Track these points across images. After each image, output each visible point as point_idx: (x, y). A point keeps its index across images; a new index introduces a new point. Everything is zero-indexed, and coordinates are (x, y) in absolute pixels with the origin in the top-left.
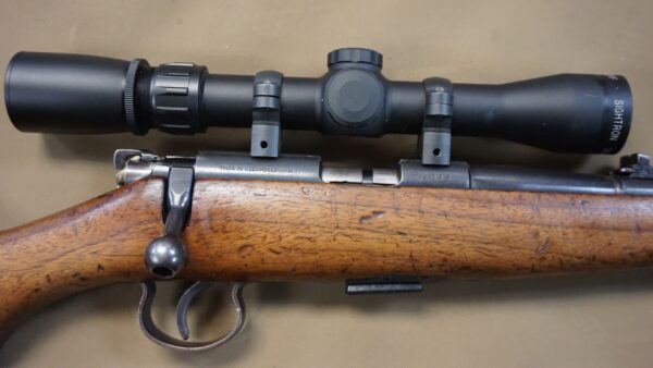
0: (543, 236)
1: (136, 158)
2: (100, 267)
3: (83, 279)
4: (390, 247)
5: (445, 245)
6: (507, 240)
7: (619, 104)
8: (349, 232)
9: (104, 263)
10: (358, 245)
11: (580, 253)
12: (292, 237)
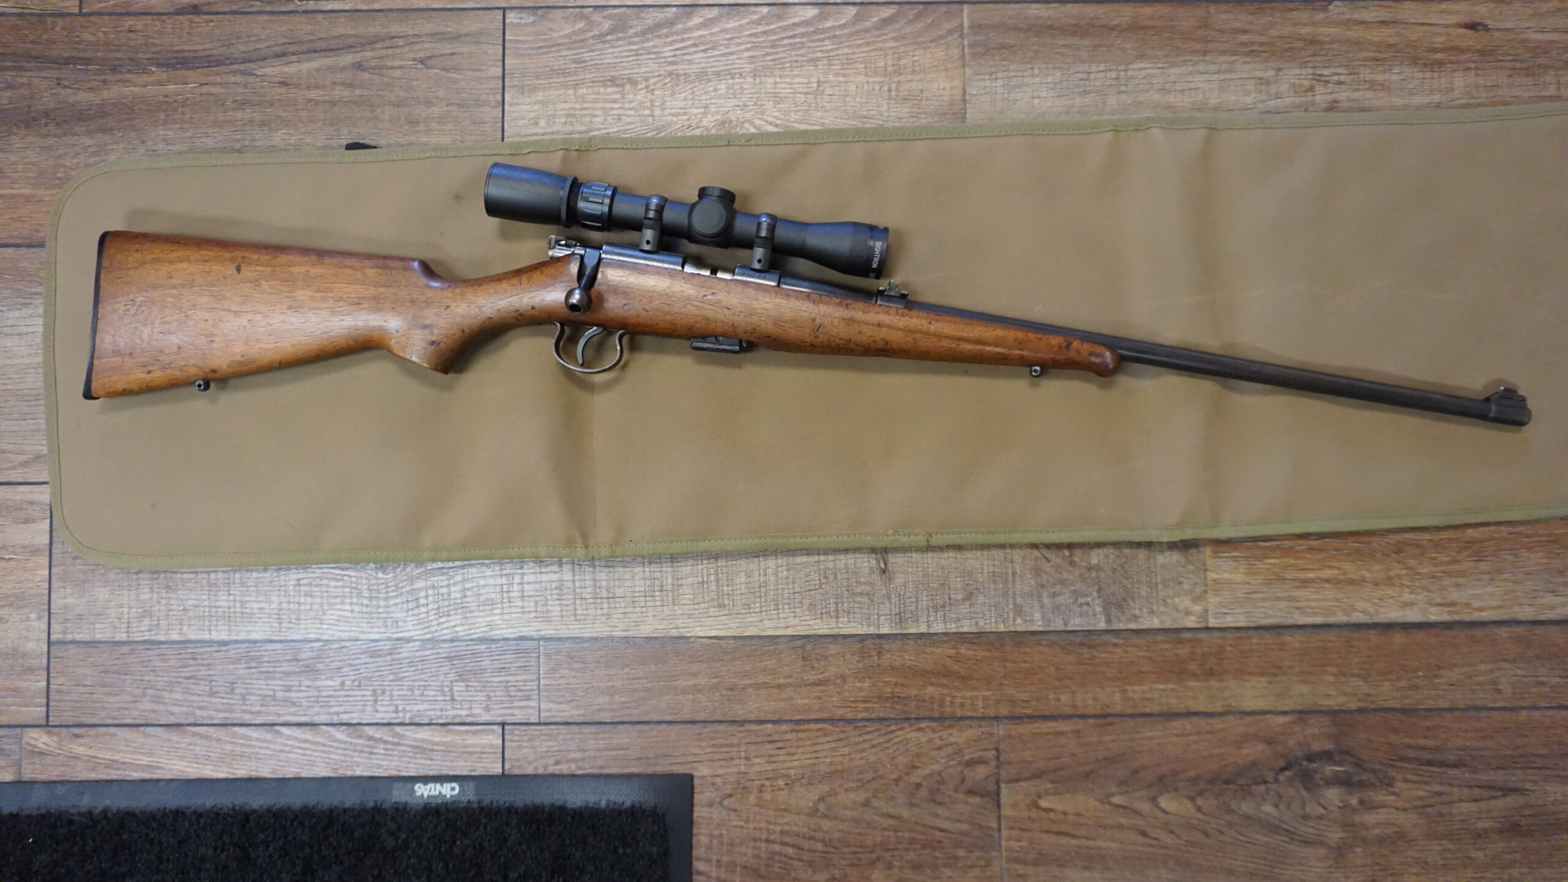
0: (818, 321)
1: (563, 242)
2: (533, 308)
3: (521, 315)
4: (720, 317)
5: (755, 319)
6: (795, 321)
7: (878, 246)
8: (695, 303)
9: (536, 306)
10: (699, 313)
11: (841, 336)
12: (658, 302)
